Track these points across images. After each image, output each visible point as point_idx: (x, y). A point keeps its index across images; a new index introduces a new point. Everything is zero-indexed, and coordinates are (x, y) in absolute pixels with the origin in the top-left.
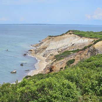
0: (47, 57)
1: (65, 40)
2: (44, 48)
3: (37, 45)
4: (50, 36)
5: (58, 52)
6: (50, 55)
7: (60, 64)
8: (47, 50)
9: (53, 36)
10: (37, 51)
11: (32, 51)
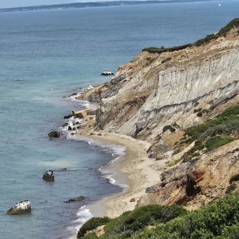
0: (153, 136)
1: (224, 61)
2: (136, 102)
3: (100, 92)
4: (151, 51)
5: (200, 115)
6: (165, 129)
7: (227, 162)
8: (147, 106)
9: (165, 51)
10: (103, 117)
11: (80, 116)
